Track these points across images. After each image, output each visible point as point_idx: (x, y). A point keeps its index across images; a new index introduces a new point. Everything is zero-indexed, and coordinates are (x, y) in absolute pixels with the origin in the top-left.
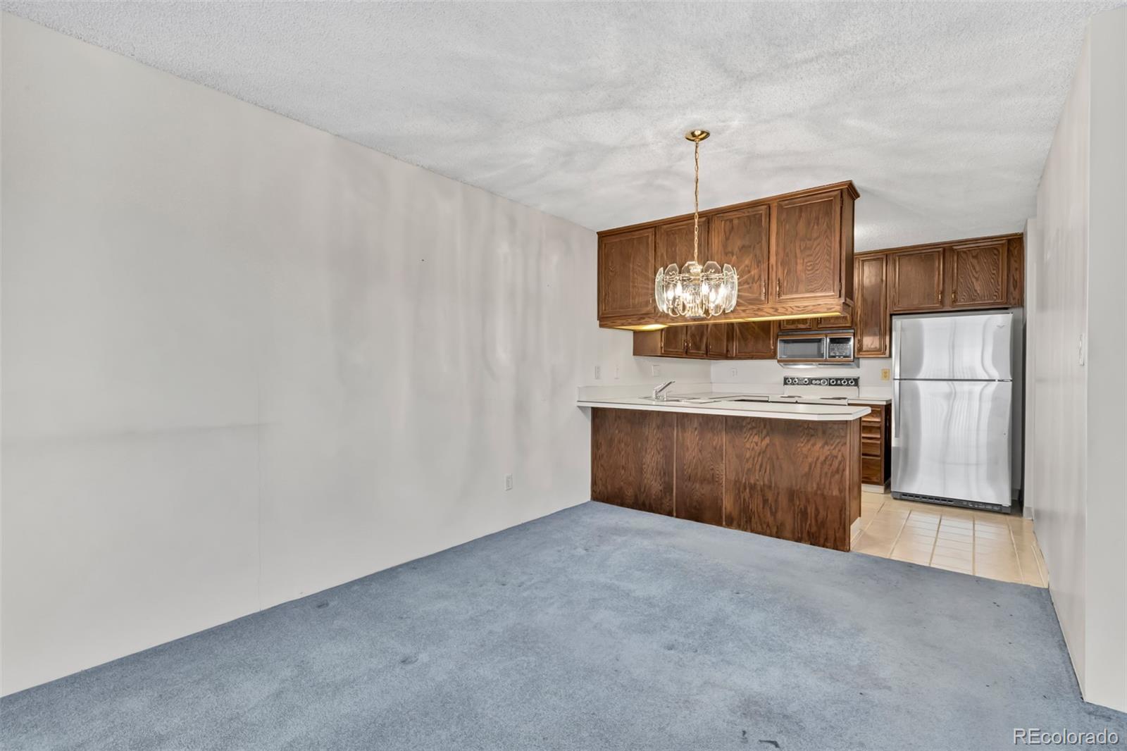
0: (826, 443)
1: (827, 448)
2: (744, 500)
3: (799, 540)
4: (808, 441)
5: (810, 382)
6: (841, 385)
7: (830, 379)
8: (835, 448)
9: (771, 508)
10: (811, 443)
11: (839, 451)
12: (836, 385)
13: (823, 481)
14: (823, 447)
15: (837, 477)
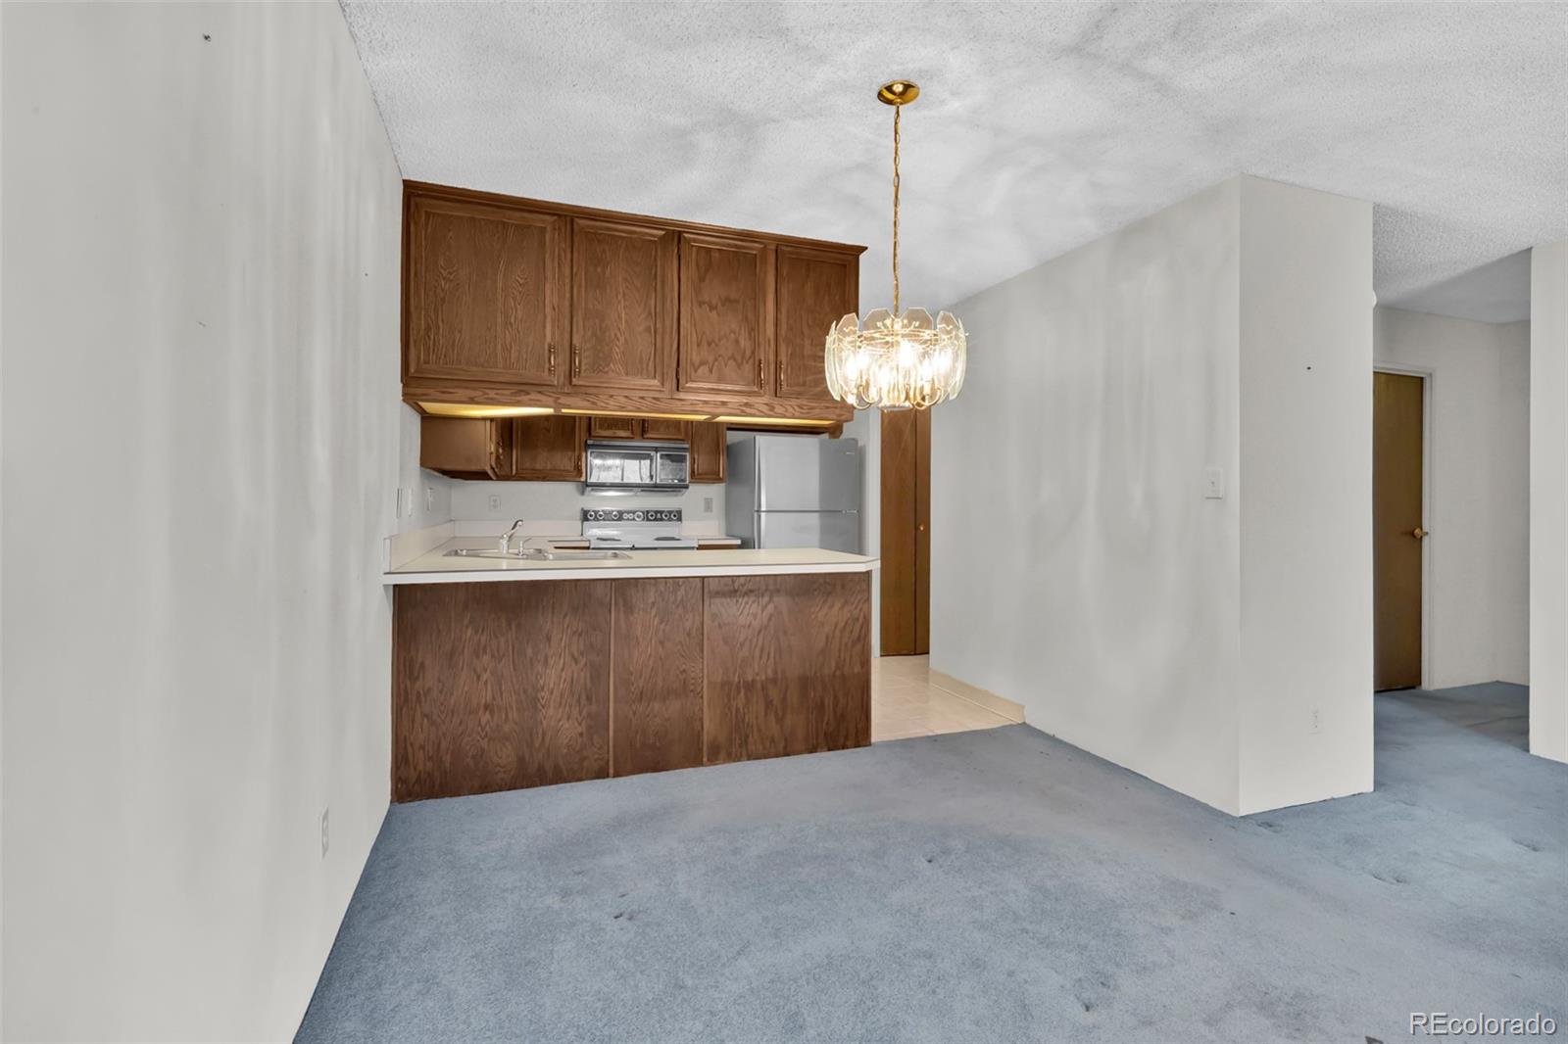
0: (846, 603)
1: (846, 608)
2: (737, 710)
3: (813, 750)
4: (825, 602)
5: (620, 516)
6: (662, 520)
7: (648, 512)
8: (856, 608)
9: (776, 712)
10: (828, 605)
11: (861, 610)
12: (656, 520)
13: (842, 656)
14: (843, 607)
15: (859, 647)
